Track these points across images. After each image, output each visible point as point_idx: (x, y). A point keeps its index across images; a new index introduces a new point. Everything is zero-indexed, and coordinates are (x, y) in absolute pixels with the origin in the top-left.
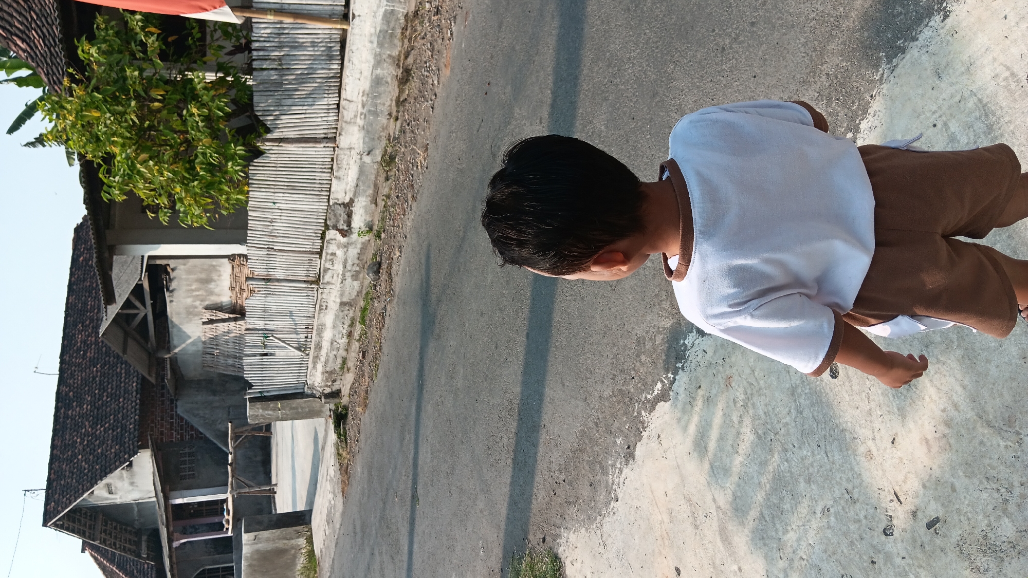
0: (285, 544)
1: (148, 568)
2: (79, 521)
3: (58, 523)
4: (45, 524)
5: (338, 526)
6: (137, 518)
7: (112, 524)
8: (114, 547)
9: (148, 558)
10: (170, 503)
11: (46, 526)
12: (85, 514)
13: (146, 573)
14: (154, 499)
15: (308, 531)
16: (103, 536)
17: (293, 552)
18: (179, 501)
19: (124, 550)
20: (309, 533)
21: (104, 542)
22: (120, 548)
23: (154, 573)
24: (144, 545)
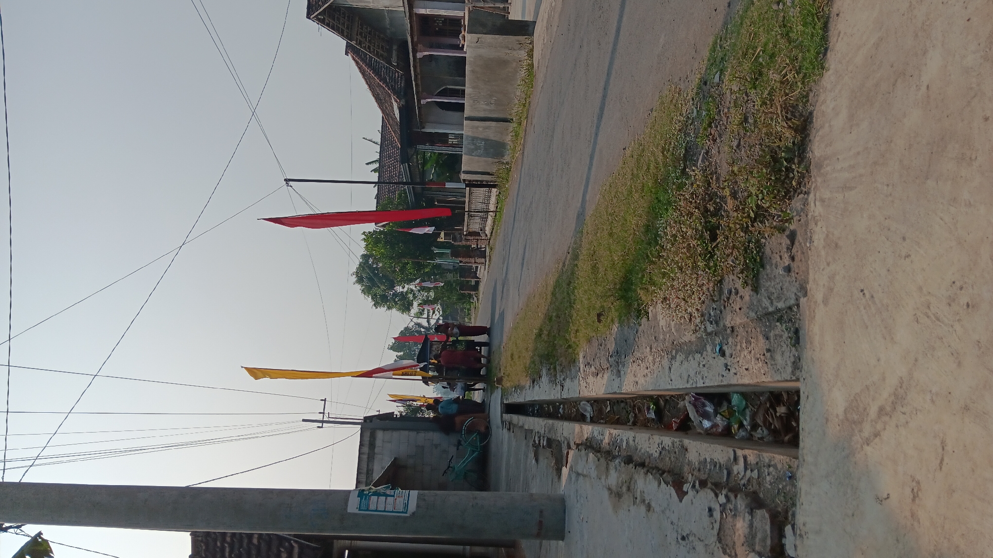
0: (506, 54)
1: (398, 77)
2: (338, 19)
3: (319, 17)
4: (308, 17)
5: (555, 30)
6: (388, 27)
7: (367, 28)
8: (368, 50)
9: (397, 67)
10: (414, 12)
11: (309, 18)
12: (344, 13)
13: (397, 81)
14: (402, 9)
15: (530, 44)
16: (359, 37)
17: (514, 64)
18: (422, 11)
19: (377, 55)
20: (531, 46)
21: (360, 44)
22: (374, 52)
23: (403, 82)
24: (394, 54)
